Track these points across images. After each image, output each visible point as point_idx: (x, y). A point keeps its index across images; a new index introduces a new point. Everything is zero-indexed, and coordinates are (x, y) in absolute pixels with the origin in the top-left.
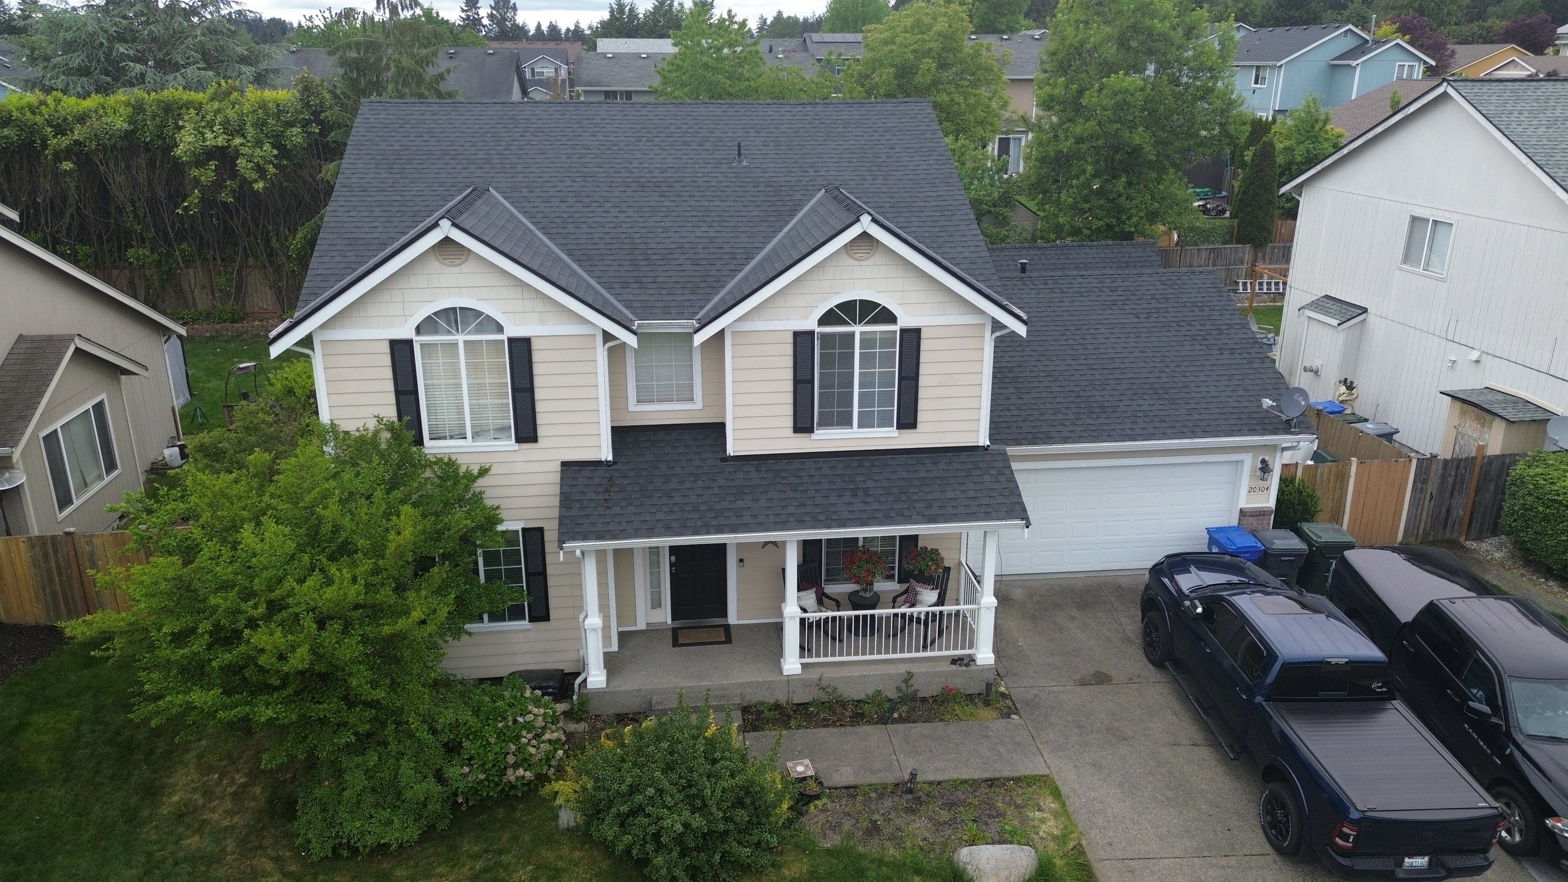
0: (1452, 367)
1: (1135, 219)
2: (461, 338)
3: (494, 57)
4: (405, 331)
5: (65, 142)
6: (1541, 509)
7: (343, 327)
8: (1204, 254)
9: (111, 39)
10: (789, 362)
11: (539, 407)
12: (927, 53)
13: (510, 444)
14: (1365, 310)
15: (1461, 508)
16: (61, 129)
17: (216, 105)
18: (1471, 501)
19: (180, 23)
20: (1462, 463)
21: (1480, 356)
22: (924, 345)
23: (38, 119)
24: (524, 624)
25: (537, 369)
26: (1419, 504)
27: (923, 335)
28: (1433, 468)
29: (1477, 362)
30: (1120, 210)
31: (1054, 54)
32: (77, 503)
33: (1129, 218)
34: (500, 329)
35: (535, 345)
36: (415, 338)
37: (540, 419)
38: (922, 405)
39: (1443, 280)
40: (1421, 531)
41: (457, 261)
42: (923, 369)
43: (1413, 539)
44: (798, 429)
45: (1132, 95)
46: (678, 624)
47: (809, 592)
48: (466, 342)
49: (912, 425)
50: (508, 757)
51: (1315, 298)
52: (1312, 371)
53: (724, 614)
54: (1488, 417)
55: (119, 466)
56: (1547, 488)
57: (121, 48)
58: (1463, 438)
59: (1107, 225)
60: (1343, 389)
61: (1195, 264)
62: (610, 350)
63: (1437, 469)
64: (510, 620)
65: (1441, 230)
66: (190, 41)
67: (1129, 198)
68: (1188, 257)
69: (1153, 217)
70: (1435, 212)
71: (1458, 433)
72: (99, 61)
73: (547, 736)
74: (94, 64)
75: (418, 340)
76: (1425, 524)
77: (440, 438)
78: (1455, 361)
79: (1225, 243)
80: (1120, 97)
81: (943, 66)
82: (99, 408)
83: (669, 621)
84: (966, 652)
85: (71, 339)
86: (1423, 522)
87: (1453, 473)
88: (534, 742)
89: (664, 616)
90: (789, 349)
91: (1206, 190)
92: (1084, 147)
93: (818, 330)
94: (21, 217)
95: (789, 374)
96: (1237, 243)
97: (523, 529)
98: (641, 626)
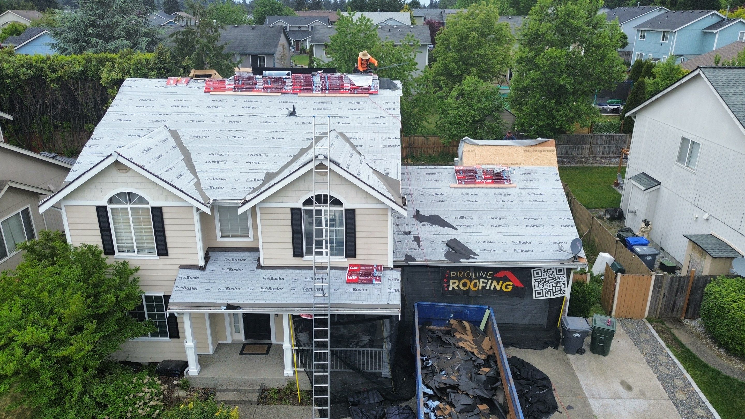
0: (696, 221)
1: (560, 122)
2: (129, 206)
3: (272, 29)
4: (103, 202)
5: (54, 76)
6: (716, 311)
7: (74, 200)
8: (604, 138)
9: (86, 26)
10: (289, 222)
11: (168, 239)
12: (474, 29)
13: (155, 256)
14: (659, 183)
15: (682, 302)
16: (54, 71)
17: (120, 60)
18: (687, 298)
19: (117, 19)
20: (682, 279)
21: (708, 217)
22: (358, 217)
23: (44, 65)
24: (168, 339)
25: (166, 222)
26: (657, 298)
27: (357, 213)
28: (665, 280)
29: (707, 220)
30: (553, 117)
31: (526, 35)
32: (9, 256)
33: (558, 121)
34: (147, 203)
35: (164, 211)
36: (108, 206)
37: (169, 245)
38: (358, 246)
39: (694, 173)
40: (658, 313)
41: (125, 171)
42: (357, 229)
43: (654, 316)
44: (295, 255)
45: (559, 59)
46: (248, 341)
47: (305, 333)
48: (132, 209)
49: (354, 256)
50: (128, 413)
51: (638, 173)
52: (632, 212)
53: (270, 338)
54: (704, 252)
55: (36, 237)
56: (720, 299)
57: (90, 31)
58: (693, 261)
59: (547, 124)
60: (643, 225)
61: (599, 143)
62: (200, 214)
63: (667, 281)
64: (161, 336)
65: (695, 146)
66: (121, 27)
67: (558, 111)
68: (596, 139)
69: (570, 120)
70: (692, 136)
71: (691, 258)
72: (81, 36)
73: (150, 404)
74: (79, 37)
75: (109, 207)
76: (661, 309)
77: (122, 252)
78: (697, 218)
79: (617, 132)
80: (553, 60)
81: (483, 35)
82: (26, 212)
83: (244, 340)
84: (377, 371)
85: (6, 183)
86: (659, 308)
87: (677, 284)
88: (142, 407)
89: (241, 337)
90: (289, 217)
91: (617, 101)
92: (535, 84)
93: (303, 208)
94: (13, 118)
95: (290, 228)
96: (623, 132)
97: (164, 296)
98: (229, 341)
